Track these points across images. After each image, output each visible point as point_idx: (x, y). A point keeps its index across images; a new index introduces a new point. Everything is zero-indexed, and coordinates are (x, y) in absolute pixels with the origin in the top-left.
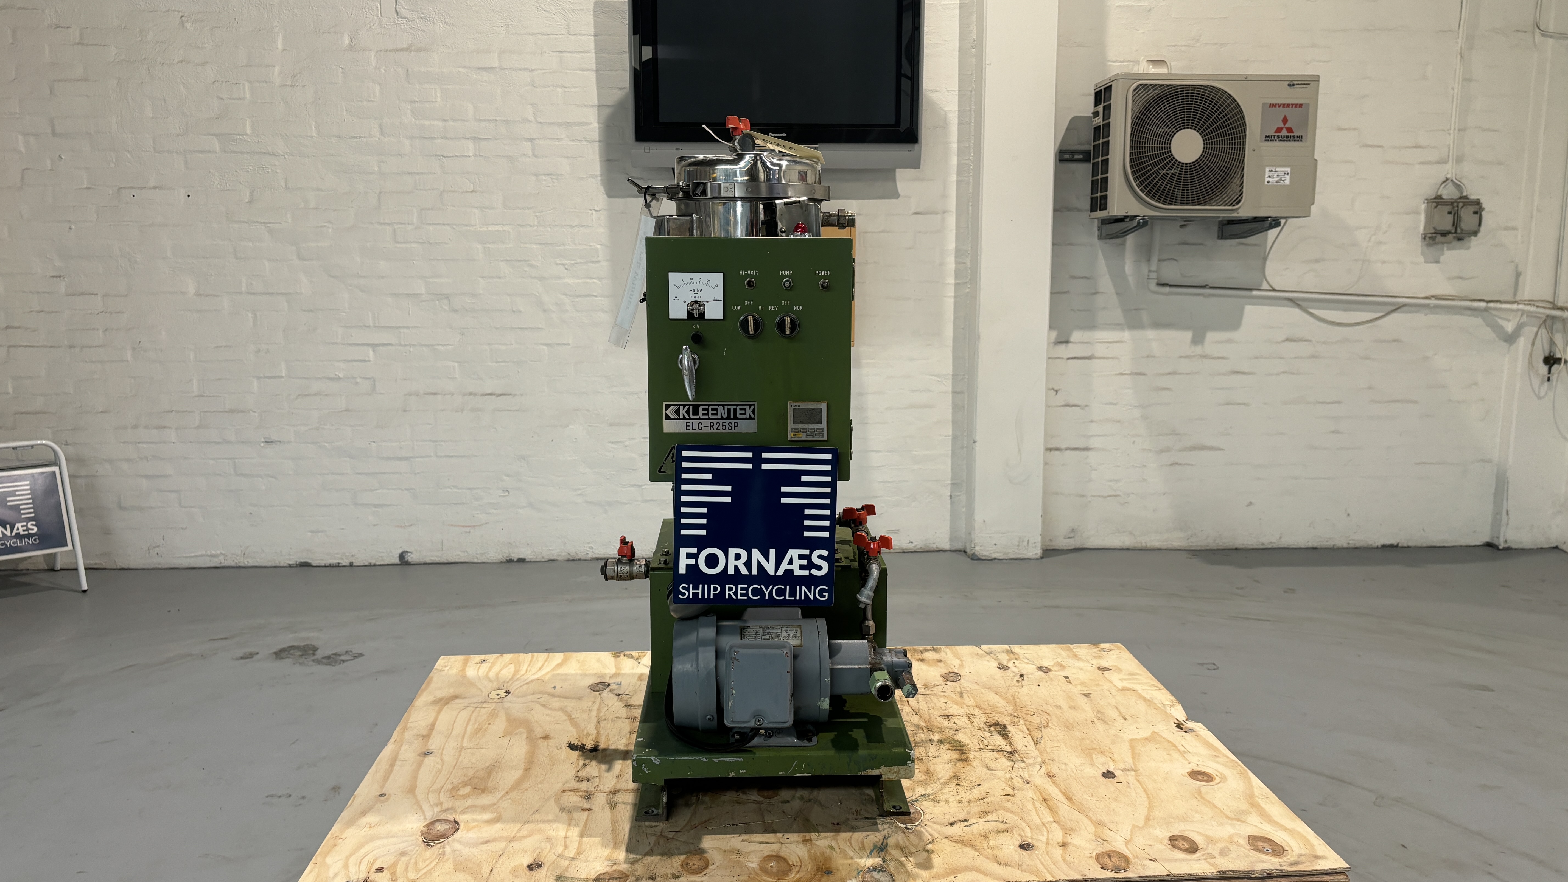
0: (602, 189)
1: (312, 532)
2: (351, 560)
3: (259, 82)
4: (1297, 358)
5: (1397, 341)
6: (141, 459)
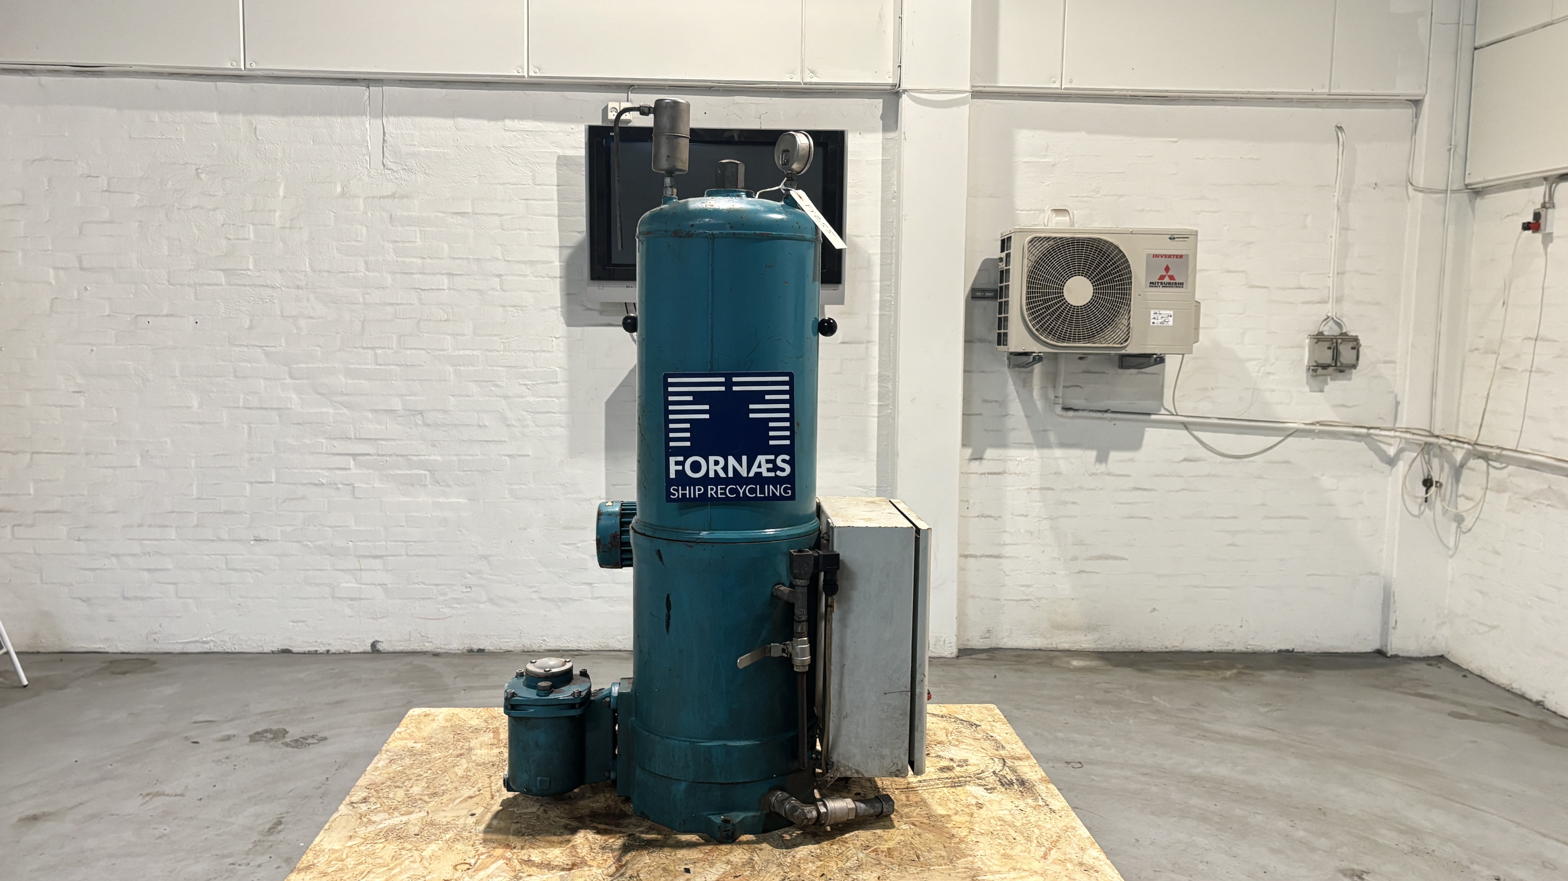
0: (562, 319)
1: (293, 622)
2: (328, 648)
3: (262, 225)
4: (1194, 476)
5: (1288, 462)
6: (145, 554)
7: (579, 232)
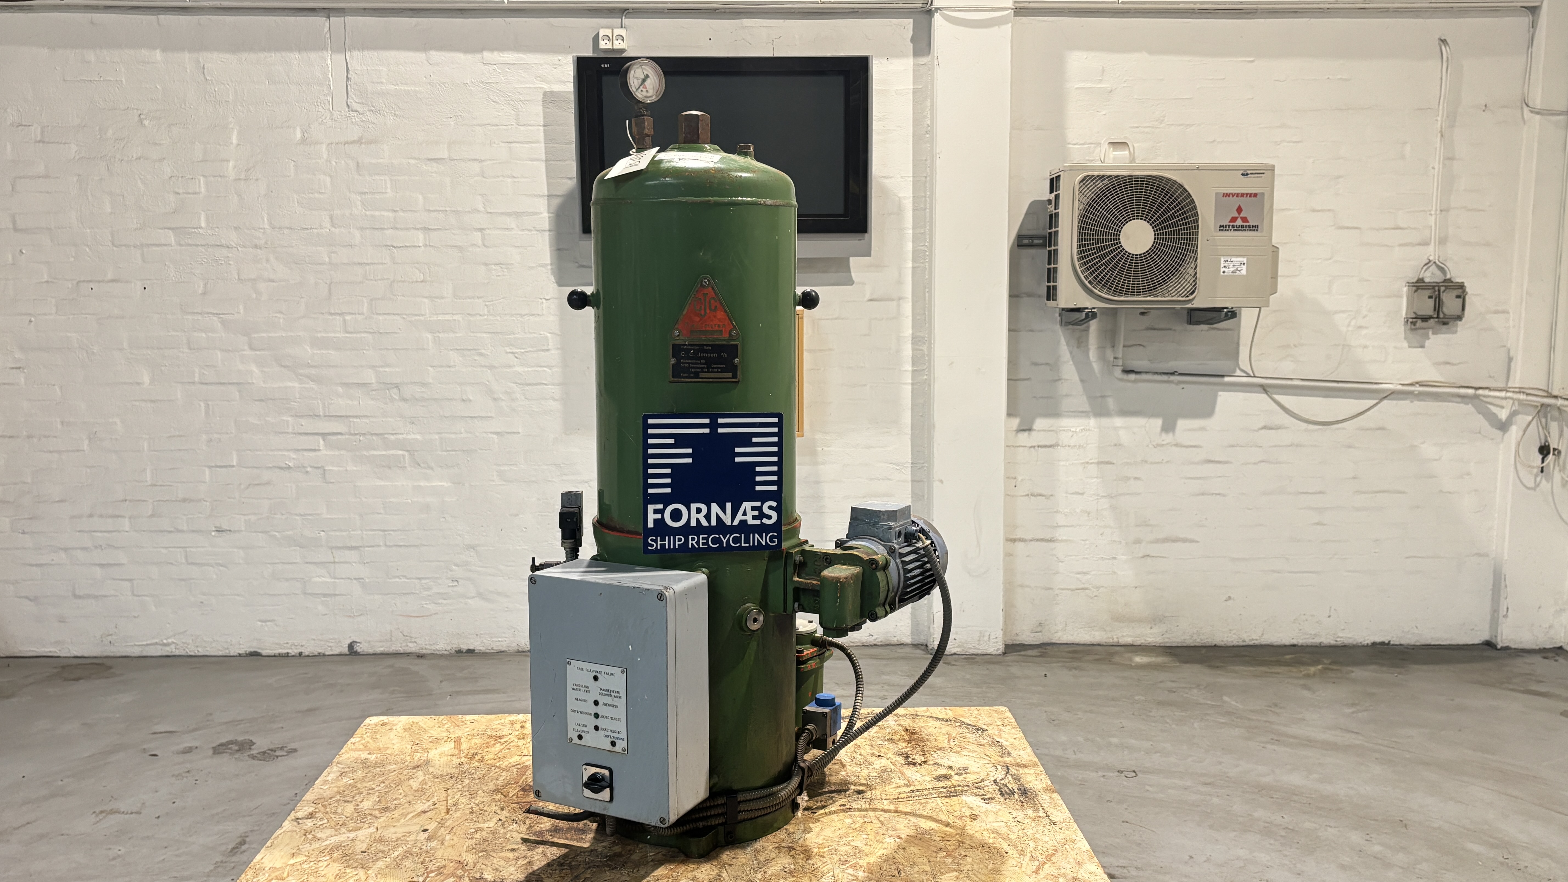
0: (552, 279)
1: (261, 621)
2: (300, 650)
3: (214, 176)
4: (1275, 446)
5: (1382, 429)
6: (96, 547)
7: (570, 179)
